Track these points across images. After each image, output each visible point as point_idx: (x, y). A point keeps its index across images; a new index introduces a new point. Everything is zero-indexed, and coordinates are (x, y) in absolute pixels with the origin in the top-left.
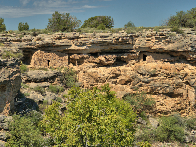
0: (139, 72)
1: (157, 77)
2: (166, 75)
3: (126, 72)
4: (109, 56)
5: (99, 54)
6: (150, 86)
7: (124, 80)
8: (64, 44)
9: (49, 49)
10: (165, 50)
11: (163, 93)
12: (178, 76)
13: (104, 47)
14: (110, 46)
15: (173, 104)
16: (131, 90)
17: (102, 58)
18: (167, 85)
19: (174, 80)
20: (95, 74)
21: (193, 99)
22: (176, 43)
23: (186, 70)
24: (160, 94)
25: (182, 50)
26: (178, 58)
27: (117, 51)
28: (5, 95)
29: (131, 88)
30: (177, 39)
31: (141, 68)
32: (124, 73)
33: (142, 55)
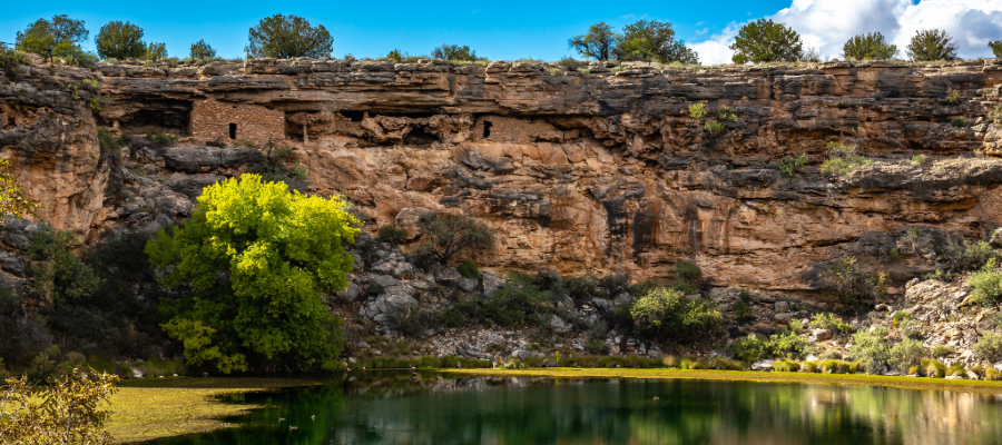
0: (466, 162)
1: (511, 177)
2: (535, 173)
3: (433, 161)
4: (389, 122)
5: (366, 114)
6: (490, 196)
7: (424, 180)
8: (270, 86)
9: (236, 97)
10: (533, 109)
11: (524, 217)
12: (566, 175)
13: (372, 95)
14: (390, 95)
15: (550, 244)
16: (442, 206)
17: (370, 123)
18: (534, 197)
19: (555, 186)
20: (348, 162)
21: (603, 235)
22: (562, 93)
23: (592, 163)
24: (515, 217)
25: (577, 112)
26: (574, 134)
27: (418, 110)
28: (53, 179)
29: (442, 202)
30: (565, 83)
31: (471, 153)
32: (425, 164)
33: (481, 121)
